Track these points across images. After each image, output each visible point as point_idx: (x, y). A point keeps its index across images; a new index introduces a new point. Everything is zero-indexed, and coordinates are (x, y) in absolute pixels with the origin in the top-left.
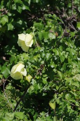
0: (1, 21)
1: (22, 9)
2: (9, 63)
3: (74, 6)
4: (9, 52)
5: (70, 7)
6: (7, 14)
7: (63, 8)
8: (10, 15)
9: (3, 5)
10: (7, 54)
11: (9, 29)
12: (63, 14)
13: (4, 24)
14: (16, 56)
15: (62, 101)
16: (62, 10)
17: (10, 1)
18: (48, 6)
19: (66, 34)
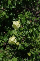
0: (2, 14)
1: (12, 8)
2: (7, 35)
3: (38, 5)
4: (7, 29)
5: (36, 5)
6: (5, 11)
7: (33, 6)
8: (6, 11)
9: (3, 6)
10: (6, 30)
11: (6, 18)
12: (33, 9)
13: (4, 15)
14: (10, 31)
15: (34, 53)
16: (32, 7)
17: (6, 4)
18: (25, 5)
19: (36, 21)
